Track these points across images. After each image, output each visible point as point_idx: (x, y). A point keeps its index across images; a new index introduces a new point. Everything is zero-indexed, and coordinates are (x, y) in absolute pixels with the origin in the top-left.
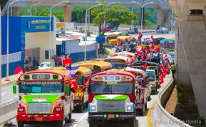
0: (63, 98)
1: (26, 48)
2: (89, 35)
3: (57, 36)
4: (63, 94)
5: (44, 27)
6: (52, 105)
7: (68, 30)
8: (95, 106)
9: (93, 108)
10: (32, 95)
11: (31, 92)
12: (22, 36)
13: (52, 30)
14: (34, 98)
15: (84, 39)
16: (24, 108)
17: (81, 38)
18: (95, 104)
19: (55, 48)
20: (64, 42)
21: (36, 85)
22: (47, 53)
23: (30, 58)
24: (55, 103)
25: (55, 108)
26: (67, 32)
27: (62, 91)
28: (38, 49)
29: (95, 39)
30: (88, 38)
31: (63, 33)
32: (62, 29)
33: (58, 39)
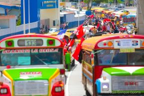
0: (62, 72)
1: (41, 19)
2: (81, 10)
3: (61, 11)
4: (61, 66)
5: (52, 6)
6: (49, 83)
7: (67, 7)
8: (107, 84)
9: (105, 87)
10: (17, 68)
11: (16, 64)
12: (38, 12)
13: (57, 7)
14: (21, 73)
15: (78, 13)
16: (8, 89)
17: (76, 12)
18: (108, 81)
19: (59, 19)
20: (65, 15)
21: (22, 55)
22: (54, 22)
23: (43, 26)
24: (53, 80)
25: (54, 88)
26: (66, 8)
27: (61, 63)
28: (49, 19)
29: (85, 13)
30: (81, 12)
31: (64, 9)
32: (63, 6)
33: (61, 13)
